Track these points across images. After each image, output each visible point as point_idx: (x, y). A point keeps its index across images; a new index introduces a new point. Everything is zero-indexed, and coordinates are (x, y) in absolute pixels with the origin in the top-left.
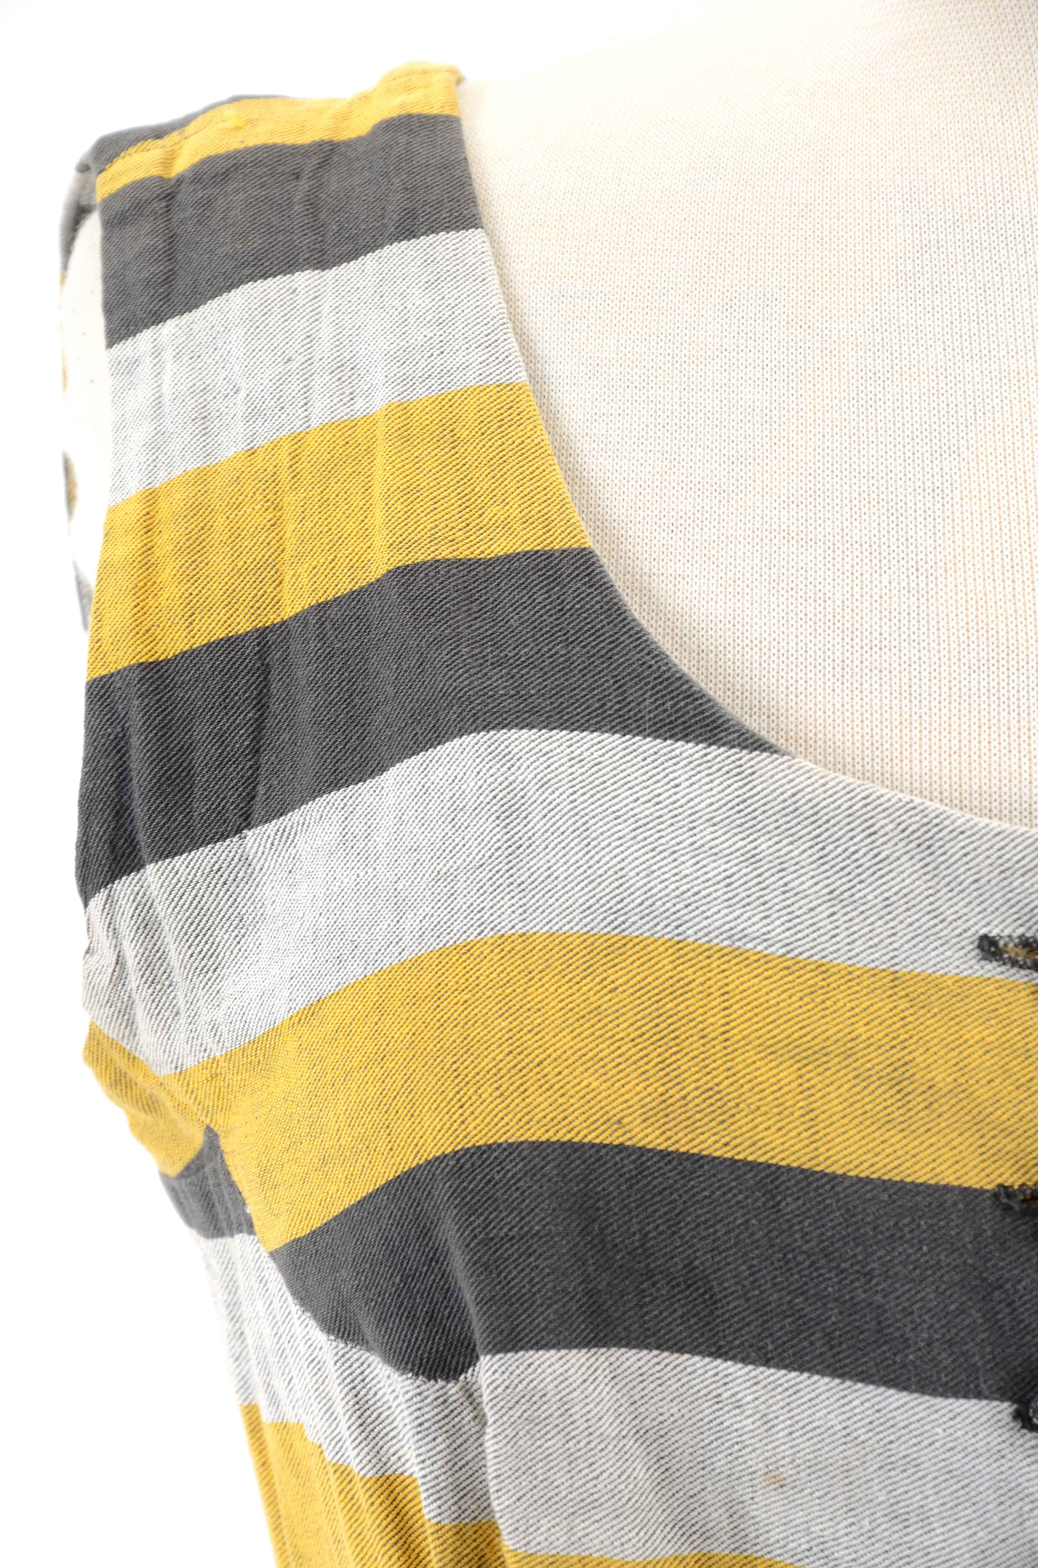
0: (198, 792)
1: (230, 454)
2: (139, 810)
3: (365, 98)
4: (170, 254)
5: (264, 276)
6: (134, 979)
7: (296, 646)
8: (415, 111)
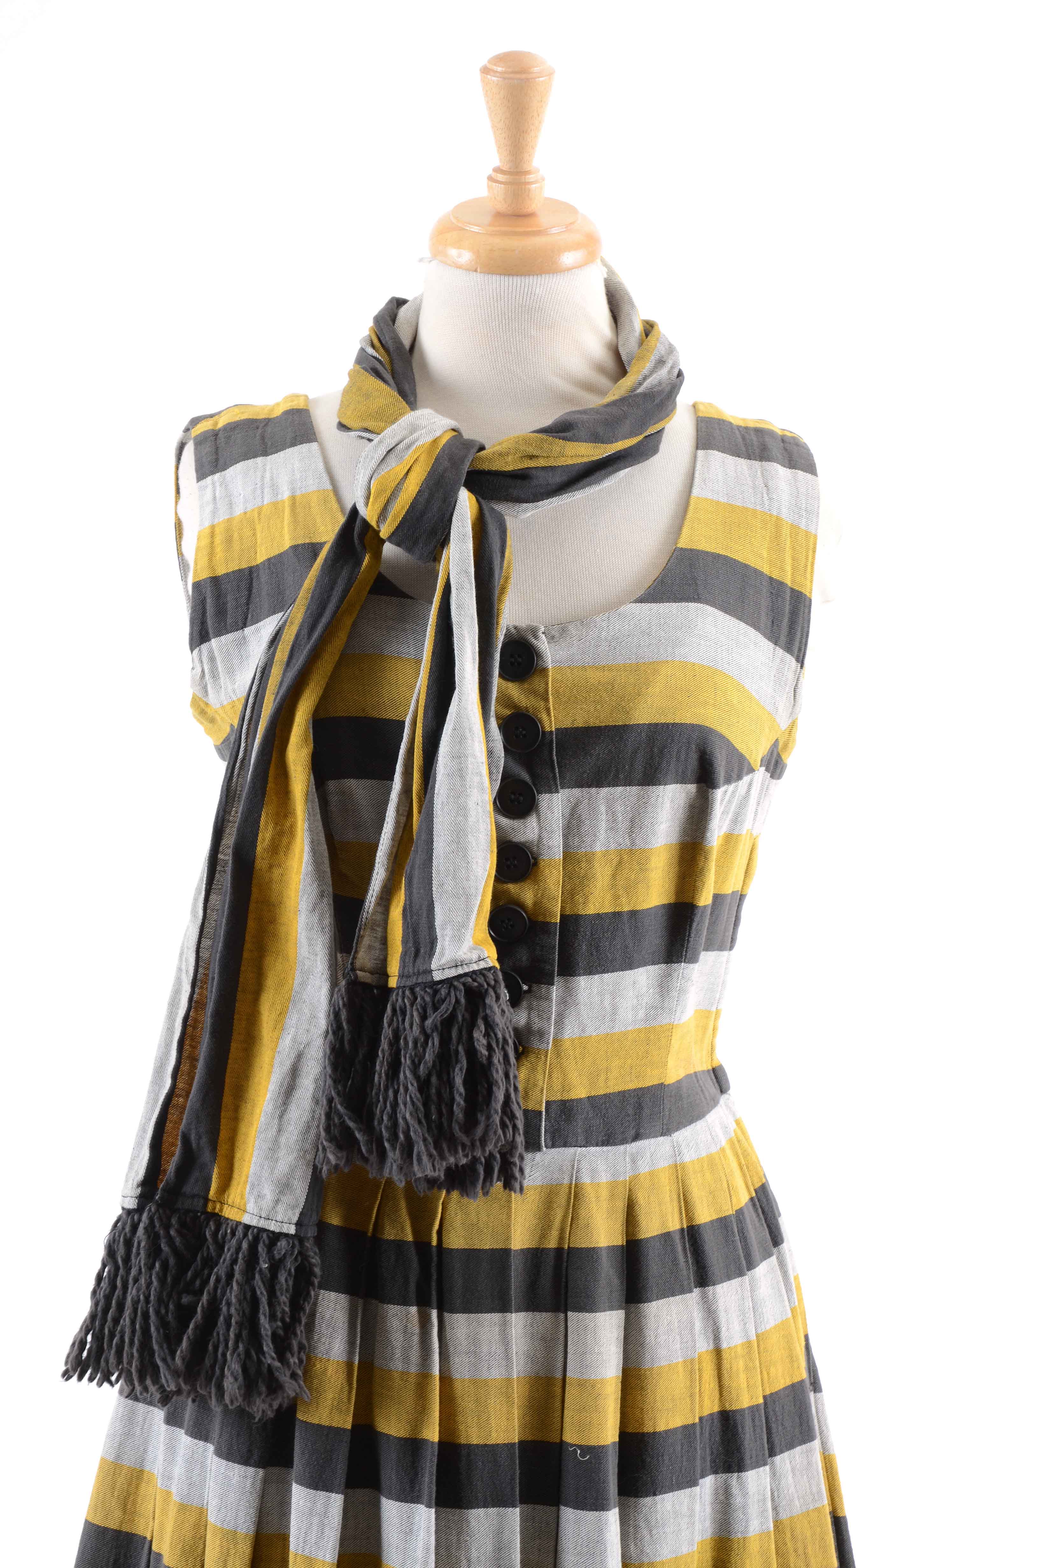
0: (229, 616)
1: (239, 513)
2: (210, 622)
3: (278, 404)
4: (217, 453)
5: (248, 459)
6: (207, 676)
7: (261, 572)
8: (295, 408)
